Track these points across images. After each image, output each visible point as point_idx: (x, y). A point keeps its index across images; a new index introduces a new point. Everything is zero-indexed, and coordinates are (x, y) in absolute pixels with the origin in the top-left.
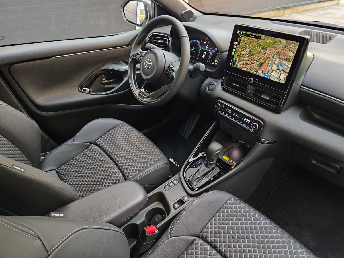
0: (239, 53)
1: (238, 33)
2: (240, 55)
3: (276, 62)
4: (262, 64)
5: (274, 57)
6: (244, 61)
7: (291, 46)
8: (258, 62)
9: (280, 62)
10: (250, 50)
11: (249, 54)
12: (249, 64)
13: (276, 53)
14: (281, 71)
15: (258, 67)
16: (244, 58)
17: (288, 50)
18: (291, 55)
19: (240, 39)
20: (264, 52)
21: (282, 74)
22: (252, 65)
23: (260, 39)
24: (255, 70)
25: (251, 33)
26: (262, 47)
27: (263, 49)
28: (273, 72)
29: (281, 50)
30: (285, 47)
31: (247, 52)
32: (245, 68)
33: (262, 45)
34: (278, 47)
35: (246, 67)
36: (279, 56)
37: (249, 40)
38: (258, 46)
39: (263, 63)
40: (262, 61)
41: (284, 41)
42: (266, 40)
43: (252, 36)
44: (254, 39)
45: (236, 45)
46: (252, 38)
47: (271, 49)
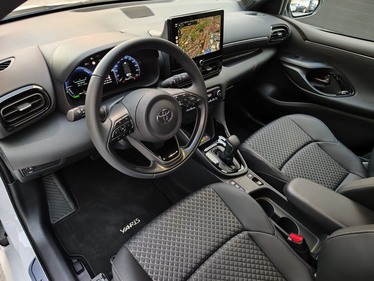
0: (183, 46)
1: (177, 26)
3: (212, 37)
4: (203, 44)
5: (210, 34)
6: (189, 50)
7: (217, 20)
8: (200, 44)
9: (214, 35)
10: (191, 37)
11: (191, 42)
12: (194, 51)
13: (210, 30)
14: (216, 42)
15: (201, 48)
16: (188, 47)
17: (216, 24)
18: (218, 26)
19: (180, 32)
20: (202, 34)
21: (217, 44)
22: (196, 49)
23: (196, 24)
24: (200, 52)
25: (188, 22)
26: (200, 30)
27: (200, 31)
28: (211, 46)
29: (212, 26)
30: (214, 22)
32: (192, 56)
34: (210, 25)
35: (193, 54)
36: (212, 31)
37: (188, 29)
38: (197, 30)
40: (202, 42)
41: (212, 18)
42: (201, 23)
43: (189, 24)
44: (191, 26)
45: (178, 40)
46: (190, 26)
47: (206, 28)
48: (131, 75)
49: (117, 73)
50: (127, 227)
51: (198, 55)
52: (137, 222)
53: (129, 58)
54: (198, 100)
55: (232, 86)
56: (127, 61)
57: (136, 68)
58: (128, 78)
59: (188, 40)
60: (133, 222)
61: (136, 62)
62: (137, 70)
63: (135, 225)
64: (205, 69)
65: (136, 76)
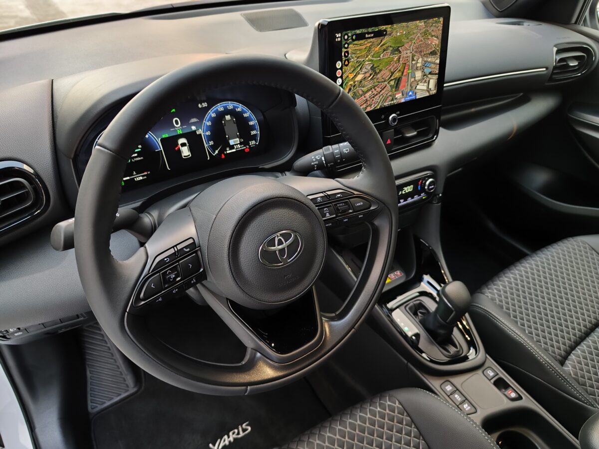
0: (350, 83)
1: (339, 39)
2: (354, 86)
3: (419, 65)
4: (398, 81)
5: (415, 59)
6: (365, 93)
8: (392, 80)
9: (425, 62)
10: (371, 65)
11: (371, 75)
12: (377, 94)
13: (415, 50)
14: (429, 76)
15: (394, 89)
16: (364, 87)
17: (430, 37)
18: (436, 42)
19: (347, 52)
20: (397, 57)
21: (431, 81)
22: (383, 91)
23: (386, 34)
24: (390, 98)
25: (364, 30)
26: (391, 49)
27: (393, 53)
28: (418, 84)
29: (421, 41)
30: (425, 33)
31: (366, 72)
32: (372, 106)
33: (391, 46)
34: (416, 39)
35: (374, 102)
36: (421, 52)
37: (364, 47)
38: (384, 50)
39: (400, 78)
40: (397, 75)
41: (421, 24)
42: (394, 34)
43: (369, 36)
44: (371, 40)
45: (341, 69)
46: (369, 40)
47: (406, 46)
48: (241, 144)
49: (209, 138)
50: (224, 441)
51: (386, 104)
52: (244, 430)
53: (237, 107)
54: (372, 208)
55: (460, 169)
56: (232, 112)
57: (253, 128)
58: (233, 148)
59: (364, 70)
60: (236, 431)
61: (253, 117)
62: (253, 133)
63: (239, 436)
64: (403, 133)
65: (250, 146)
